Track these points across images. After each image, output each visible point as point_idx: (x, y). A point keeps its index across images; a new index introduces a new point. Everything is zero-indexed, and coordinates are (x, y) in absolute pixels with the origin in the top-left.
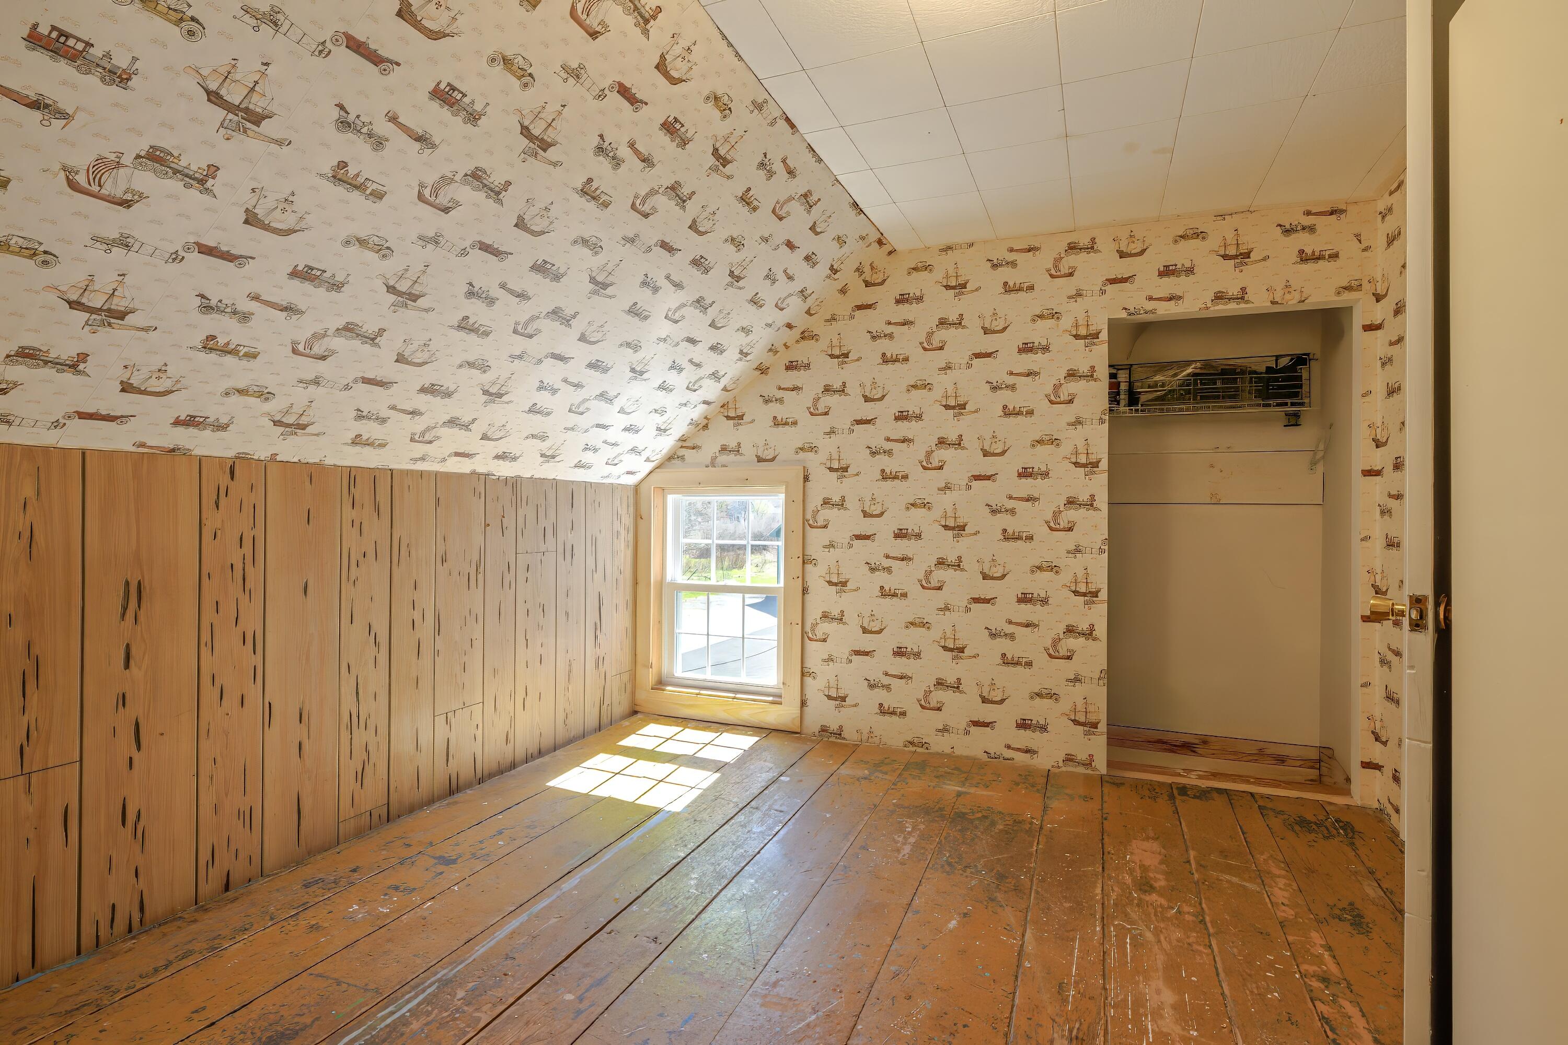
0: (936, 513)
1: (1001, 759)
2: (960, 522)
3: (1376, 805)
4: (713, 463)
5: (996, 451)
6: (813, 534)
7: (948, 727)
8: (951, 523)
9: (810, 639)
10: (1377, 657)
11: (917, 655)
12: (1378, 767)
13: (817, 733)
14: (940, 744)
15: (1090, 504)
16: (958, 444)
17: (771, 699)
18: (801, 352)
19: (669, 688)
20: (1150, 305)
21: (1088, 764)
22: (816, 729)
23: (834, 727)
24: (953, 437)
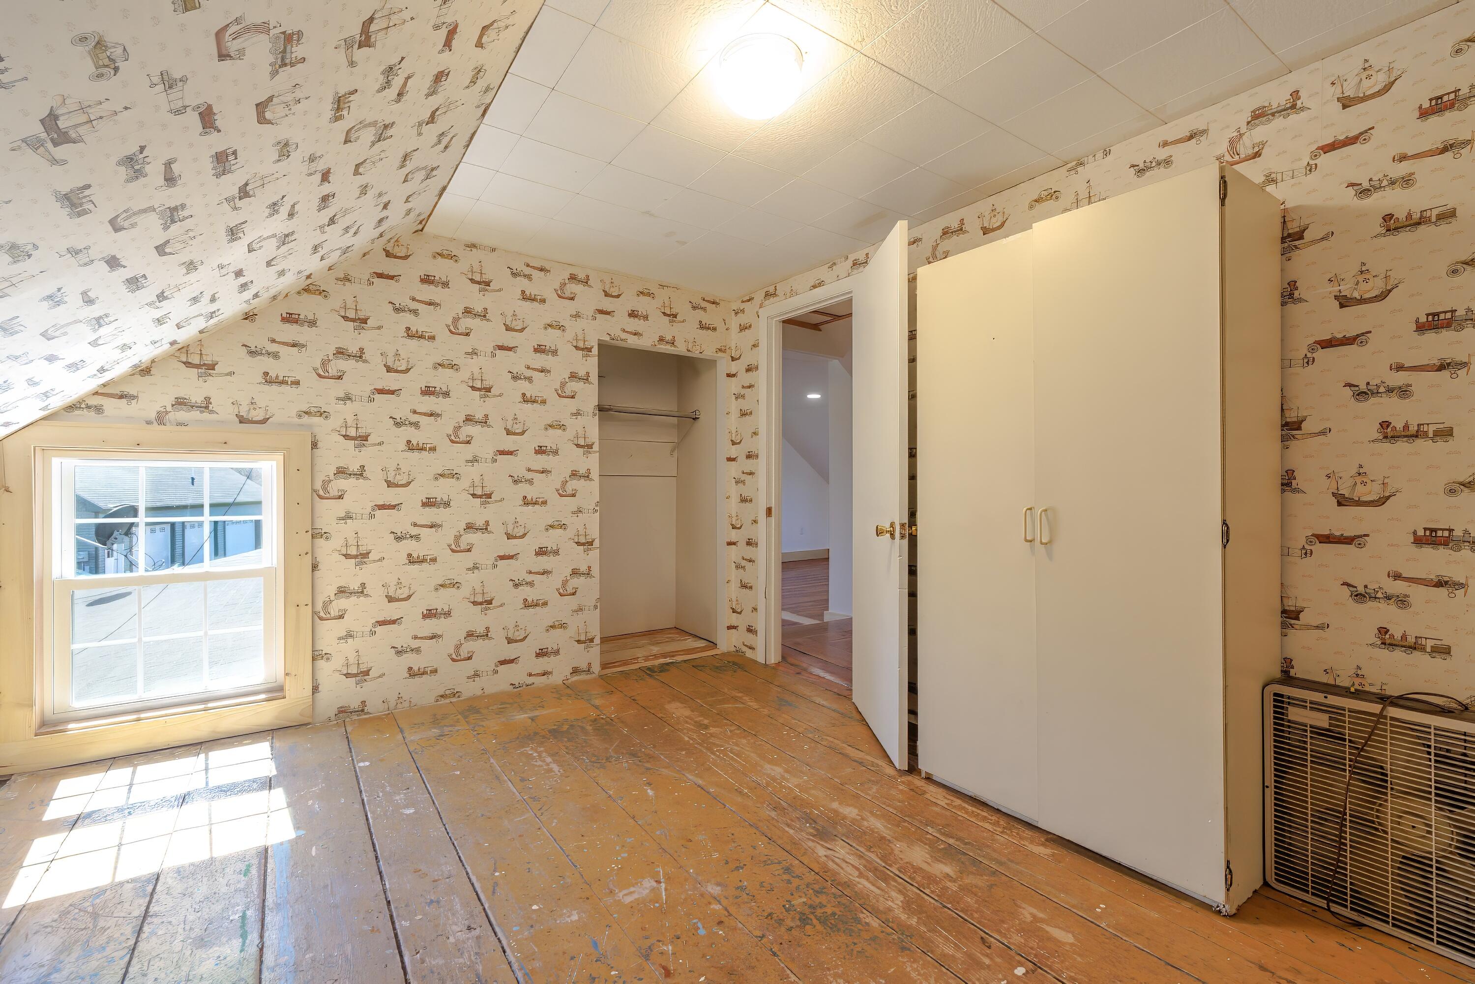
0: (465, 483)
1: (524, 687)
2: (487, 490)
3: (734, 649)
4: (160, 419)
5: (517, 431)
6: (324, 506)
7: (478, 672)
8: (479, 492)
9: (321, 619)
10: (733, 565)
11: (448, 614)
12: (735, 627)
13: (333, 718)
14: (470, 689)
15: (587, 477)
16: (485, 422)
17: (263, 696)
18: (306, 306)
19: (71, 726)
20: (624, 336)
21: (588, 671)
22: (332, 712)
23: (355, 704)
24: (479, 416)
